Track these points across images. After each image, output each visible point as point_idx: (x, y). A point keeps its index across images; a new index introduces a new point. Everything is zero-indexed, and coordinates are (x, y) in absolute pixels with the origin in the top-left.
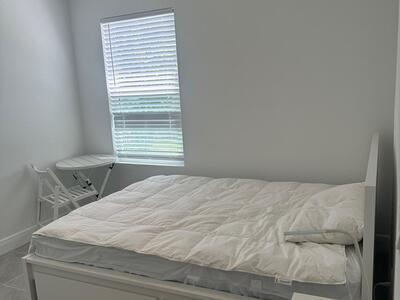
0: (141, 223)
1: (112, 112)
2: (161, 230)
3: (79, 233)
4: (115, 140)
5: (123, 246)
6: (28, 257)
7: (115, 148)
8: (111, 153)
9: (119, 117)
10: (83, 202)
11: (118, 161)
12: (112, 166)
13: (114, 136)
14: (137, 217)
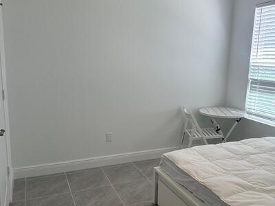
0: (236, 175)
1: (250, 77)
2: (251, 188)
3: (189, 165)
4: (247, 100)
5: (213, 189)
6: (157, 168)
7: (247, 106)
8: (242, 109)
9: (255, 82)
10: (211, 141)
11: (246, 116)
12: (239, 120)
13: (248, 96)
14: (237, 168)
